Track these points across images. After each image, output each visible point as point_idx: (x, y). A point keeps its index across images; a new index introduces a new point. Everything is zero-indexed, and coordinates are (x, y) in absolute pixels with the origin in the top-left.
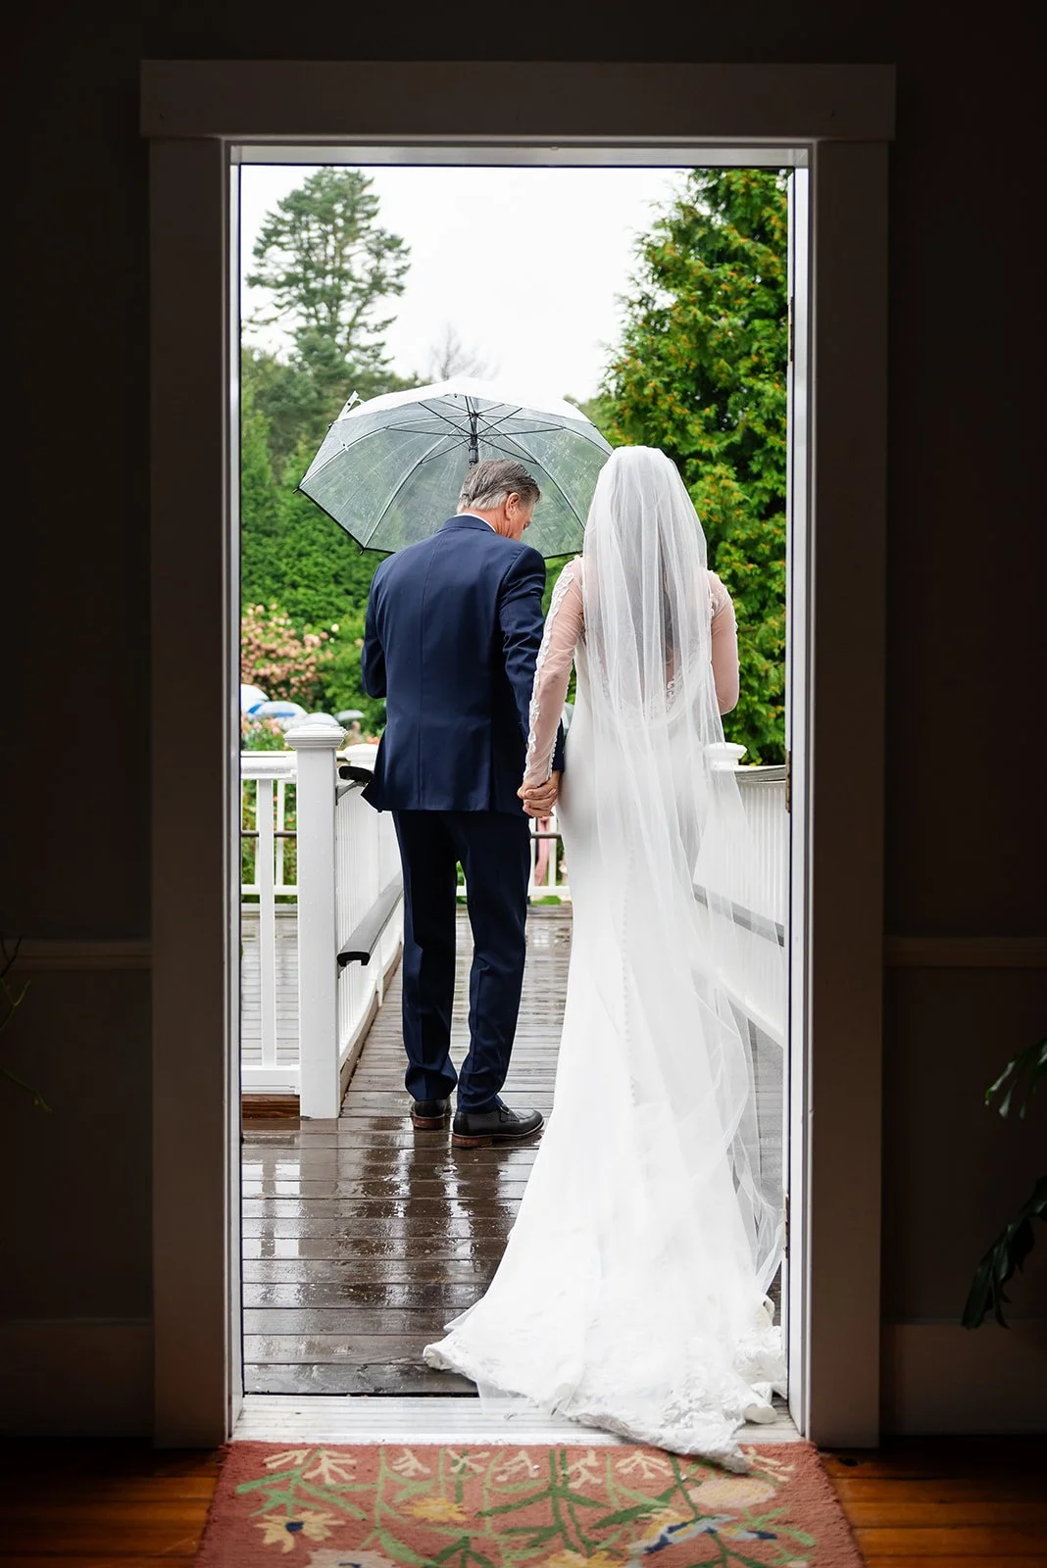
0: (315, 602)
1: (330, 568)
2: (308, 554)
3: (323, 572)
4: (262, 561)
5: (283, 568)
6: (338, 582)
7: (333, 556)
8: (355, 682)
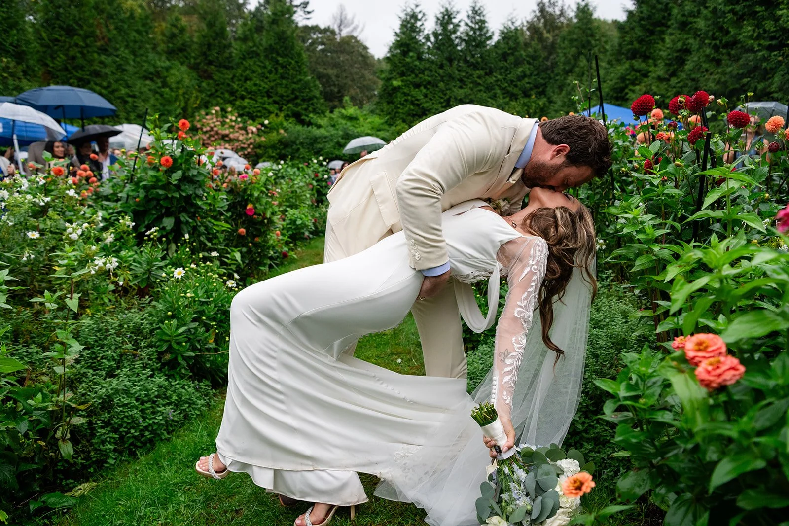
0: (255, 108)
1: (264, 88)
2: (251, 79)
3: (259, 90)
4: (223, 84)
5: (235, 86)
6: (269, 97)
7: (266, 81)
8: (277, 154)
